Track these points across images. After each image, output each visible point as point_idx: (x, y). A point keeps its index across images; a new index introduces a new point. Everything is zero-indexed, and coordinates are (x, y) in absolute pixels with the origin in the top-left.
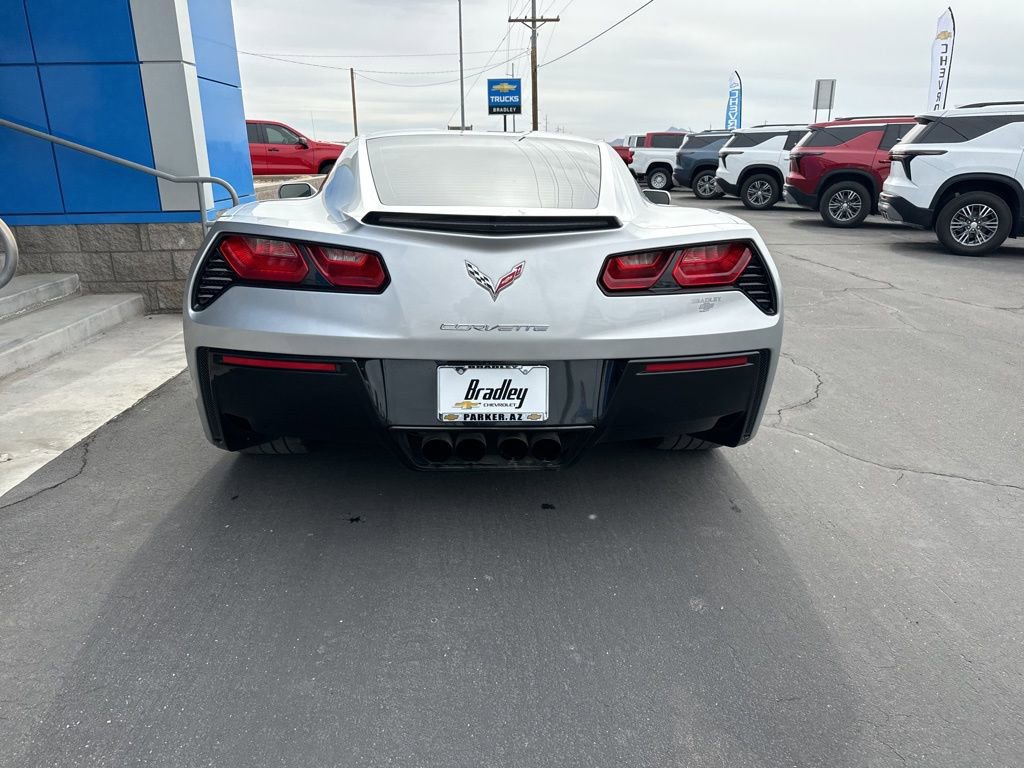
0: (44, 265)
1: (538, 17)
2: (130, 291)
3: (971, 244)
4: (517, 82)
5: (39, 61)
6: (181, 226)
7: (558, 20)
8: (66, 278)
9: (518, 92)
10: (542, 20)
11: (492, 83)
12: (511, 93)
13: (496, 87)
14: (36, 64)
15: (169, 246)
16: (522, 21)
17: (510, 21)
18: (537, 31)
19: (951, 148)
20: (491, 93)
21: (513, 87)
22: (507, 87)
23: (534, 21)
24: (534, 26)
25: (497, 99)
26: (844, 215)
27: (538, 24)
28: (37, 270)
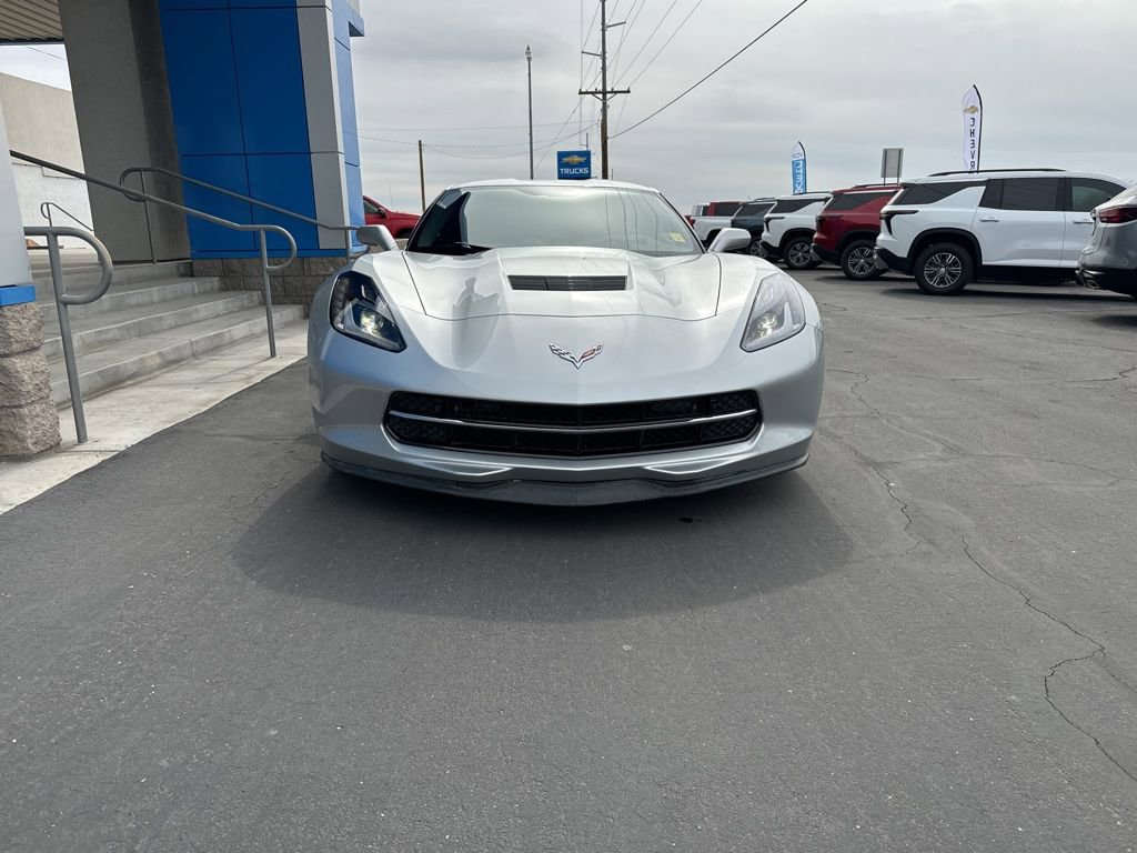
0: (239, 285)
1: (609, 89)
2: (294, 303)
3: (941, 286)
4: (587, 154)
5: (247, 152)
6: (331, 259)
7: (628, 92)
8: (255, 293)
9: (587, 164)
10: (612, 92)
11: (561, 155)
12: (580, 165)
13: (565, 160)
14: (245, 154)
15: (323, 273)
16: (592, 93)
17: (581, 93)
18: (608, 102)
19: (920, 208)
20: (561, 165)
21: (582, 159)
22: (576, 159)
23: (604, 93)
24: (604, 98)
25: (567, 171)
26: (862, 269)
27: (608, 96)
28: (234, 289)
